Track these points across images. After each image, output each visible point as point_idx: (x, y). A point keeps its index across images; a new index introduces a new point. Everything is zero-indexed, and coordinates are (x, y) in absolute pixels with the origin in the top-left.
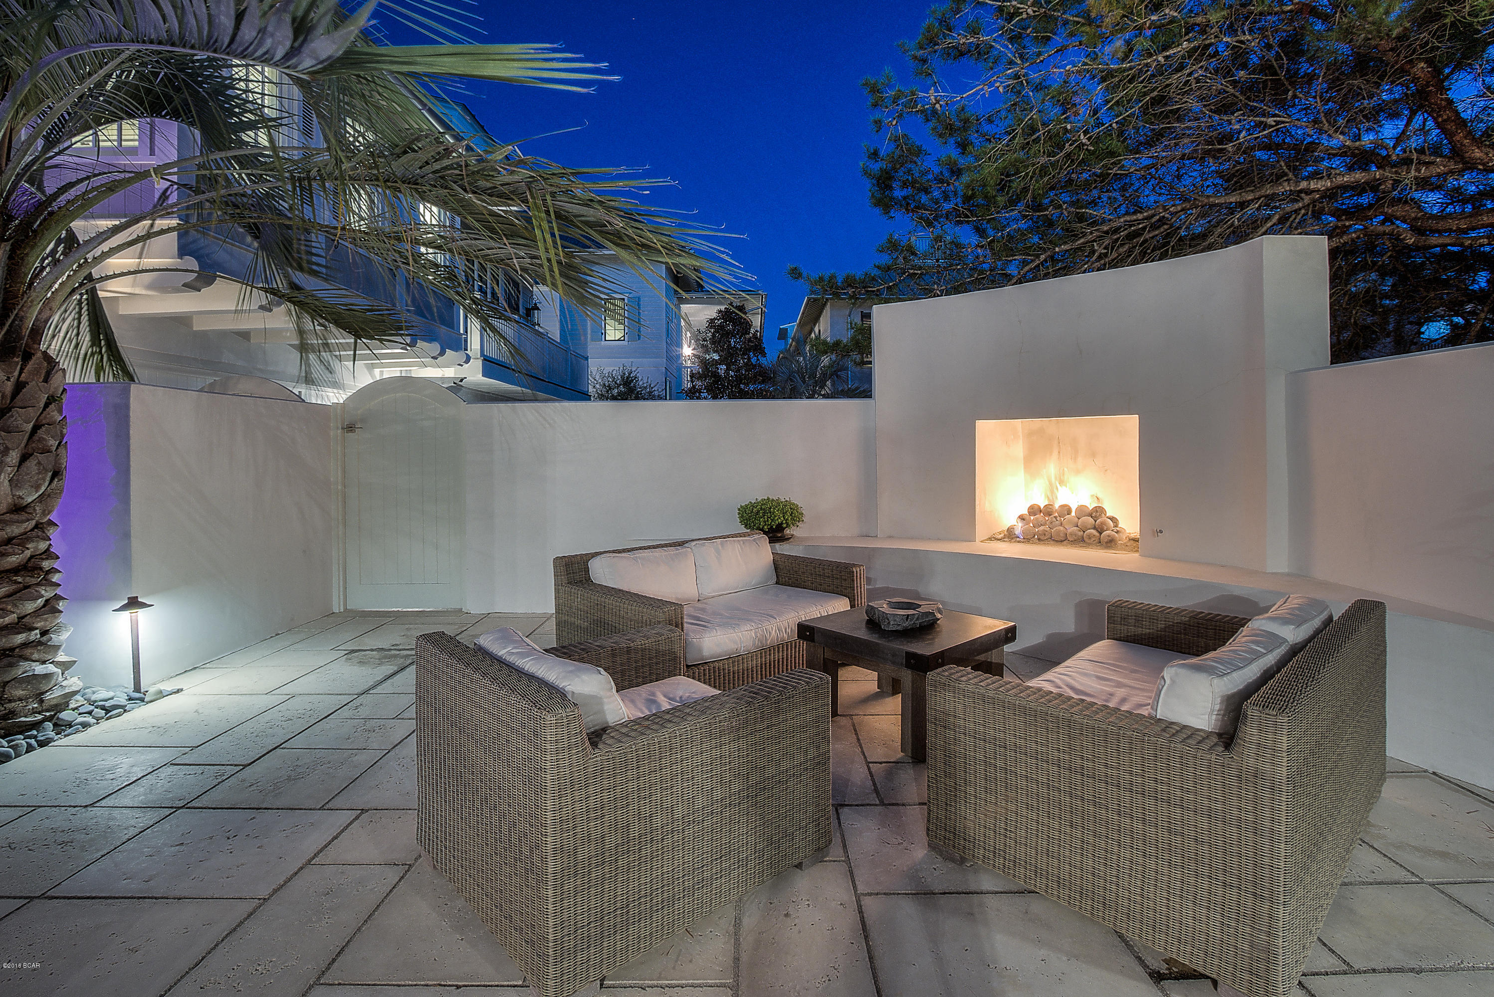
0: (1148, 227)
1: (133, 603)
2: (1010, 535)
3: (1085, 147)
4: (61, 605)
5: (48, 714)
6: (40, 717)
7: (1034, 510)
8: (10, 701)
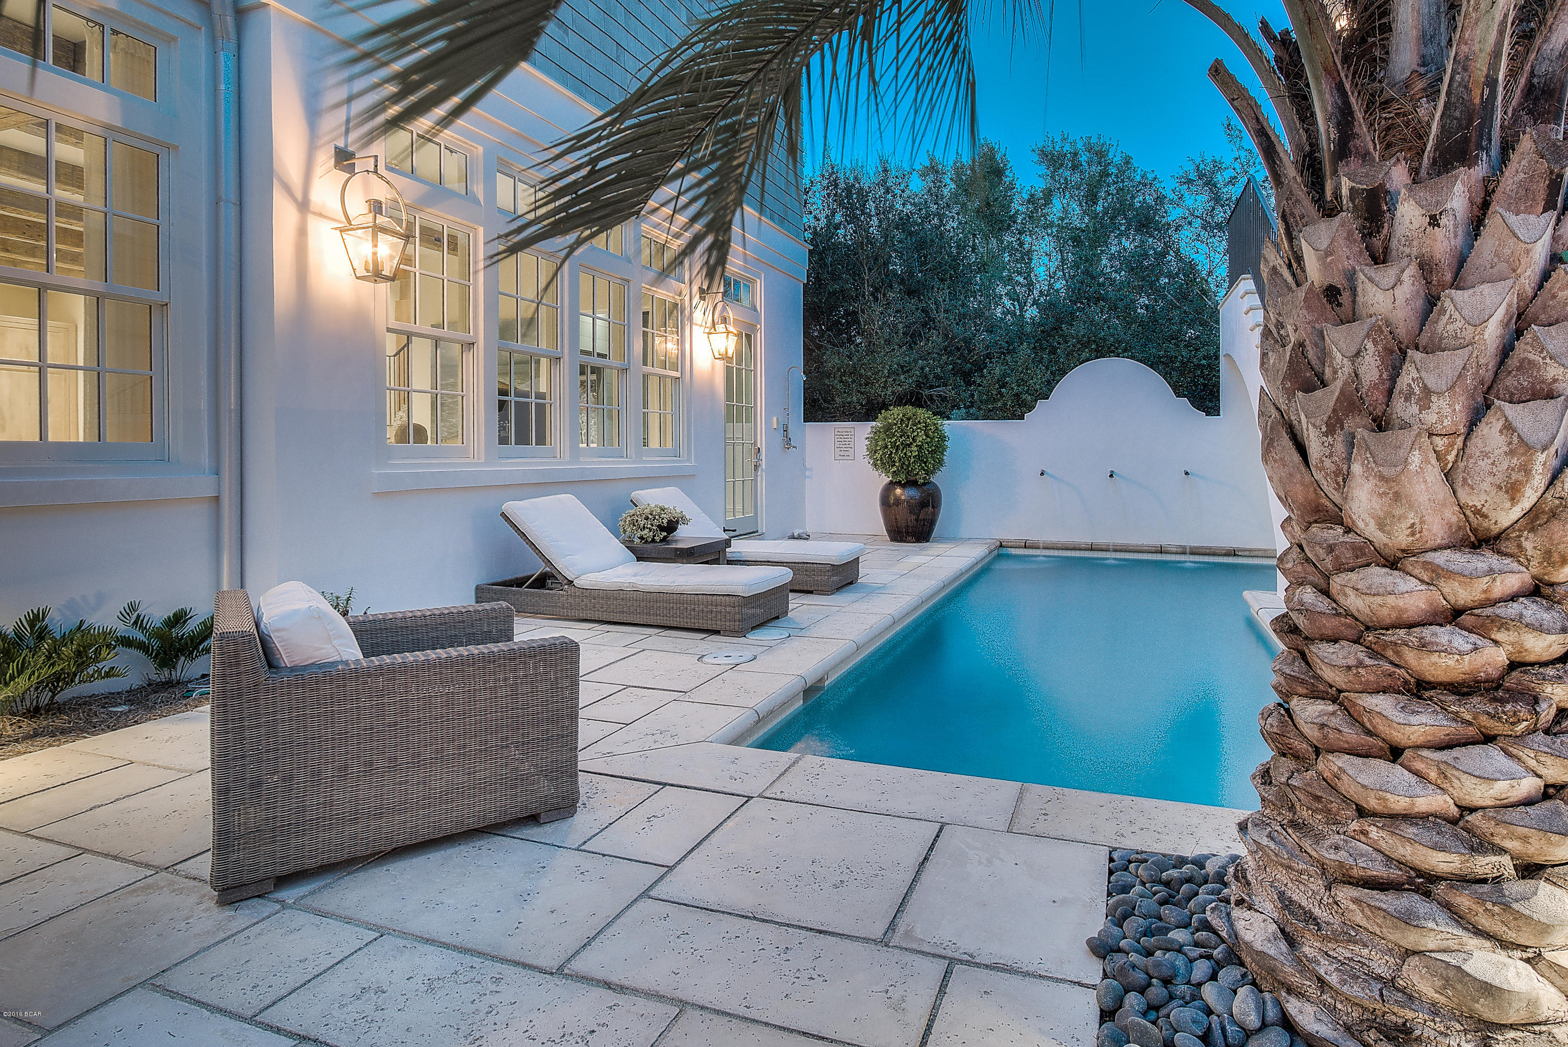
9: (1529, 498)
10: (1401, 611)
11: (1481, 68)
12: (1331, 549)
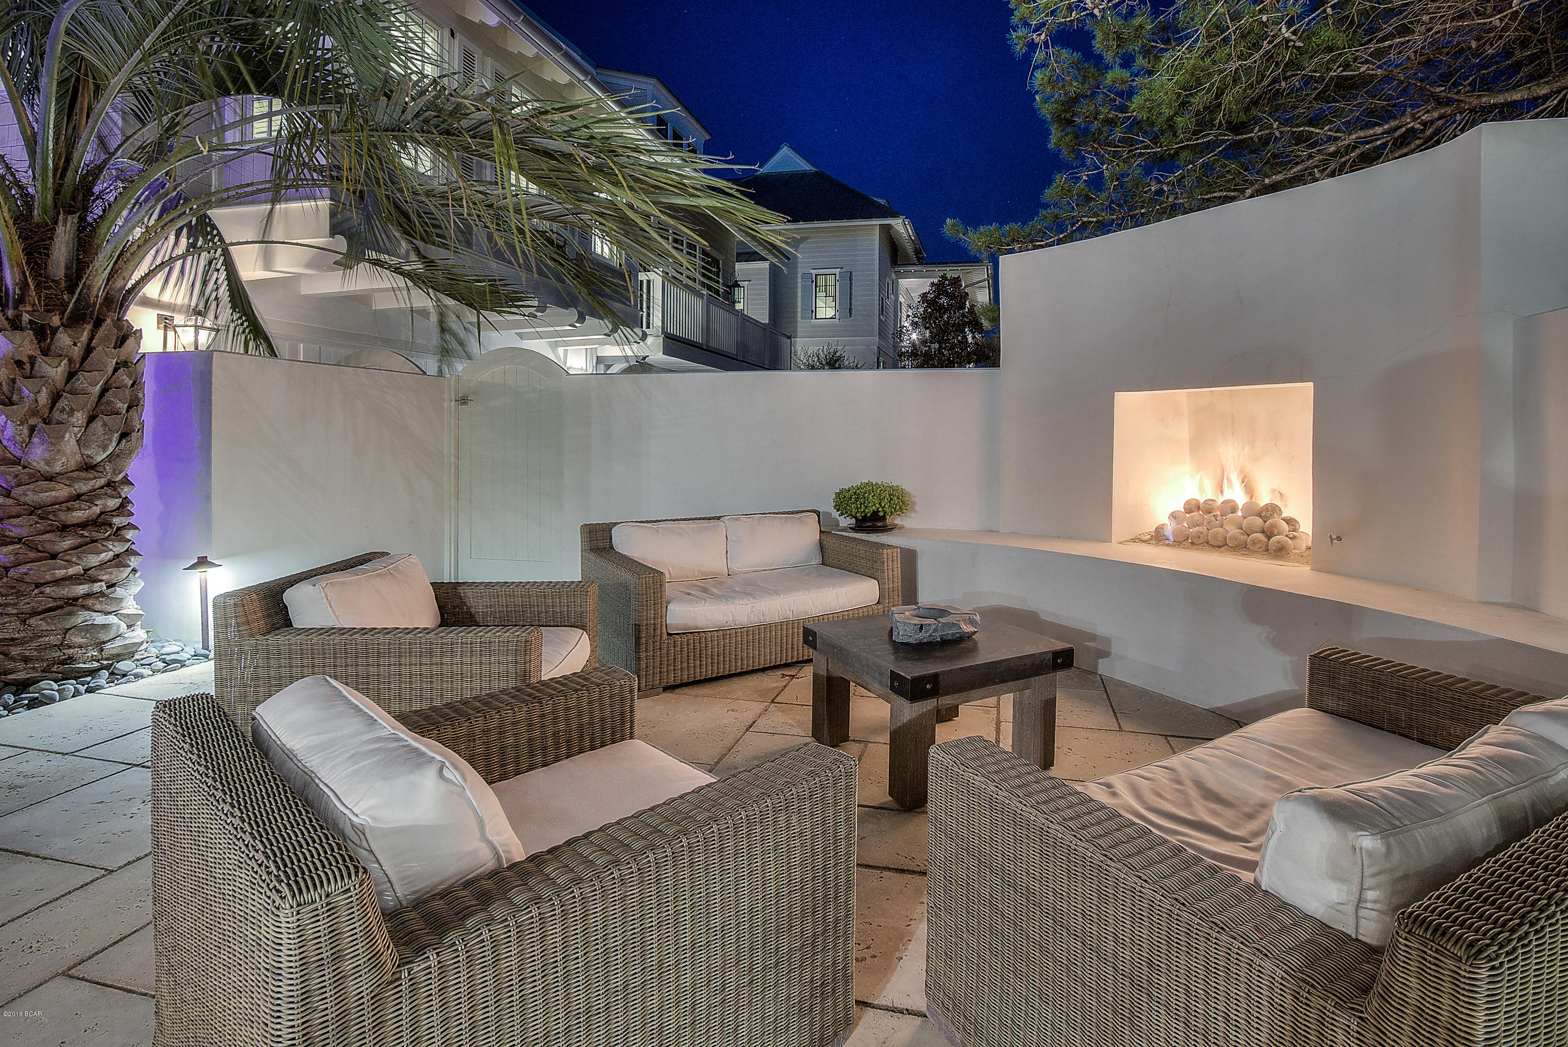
0: (1390, 143)
1: (203, 562)
2: (1158, 537)
3: (1291, 44)
4: (134, 562)
5: (105, 662)
6: (96, 664)
7: (1192, 507)
8: (70, 647)
9: (111, 449)
10: (58, 497)
11: (95, 292)
12: (16, 476)
